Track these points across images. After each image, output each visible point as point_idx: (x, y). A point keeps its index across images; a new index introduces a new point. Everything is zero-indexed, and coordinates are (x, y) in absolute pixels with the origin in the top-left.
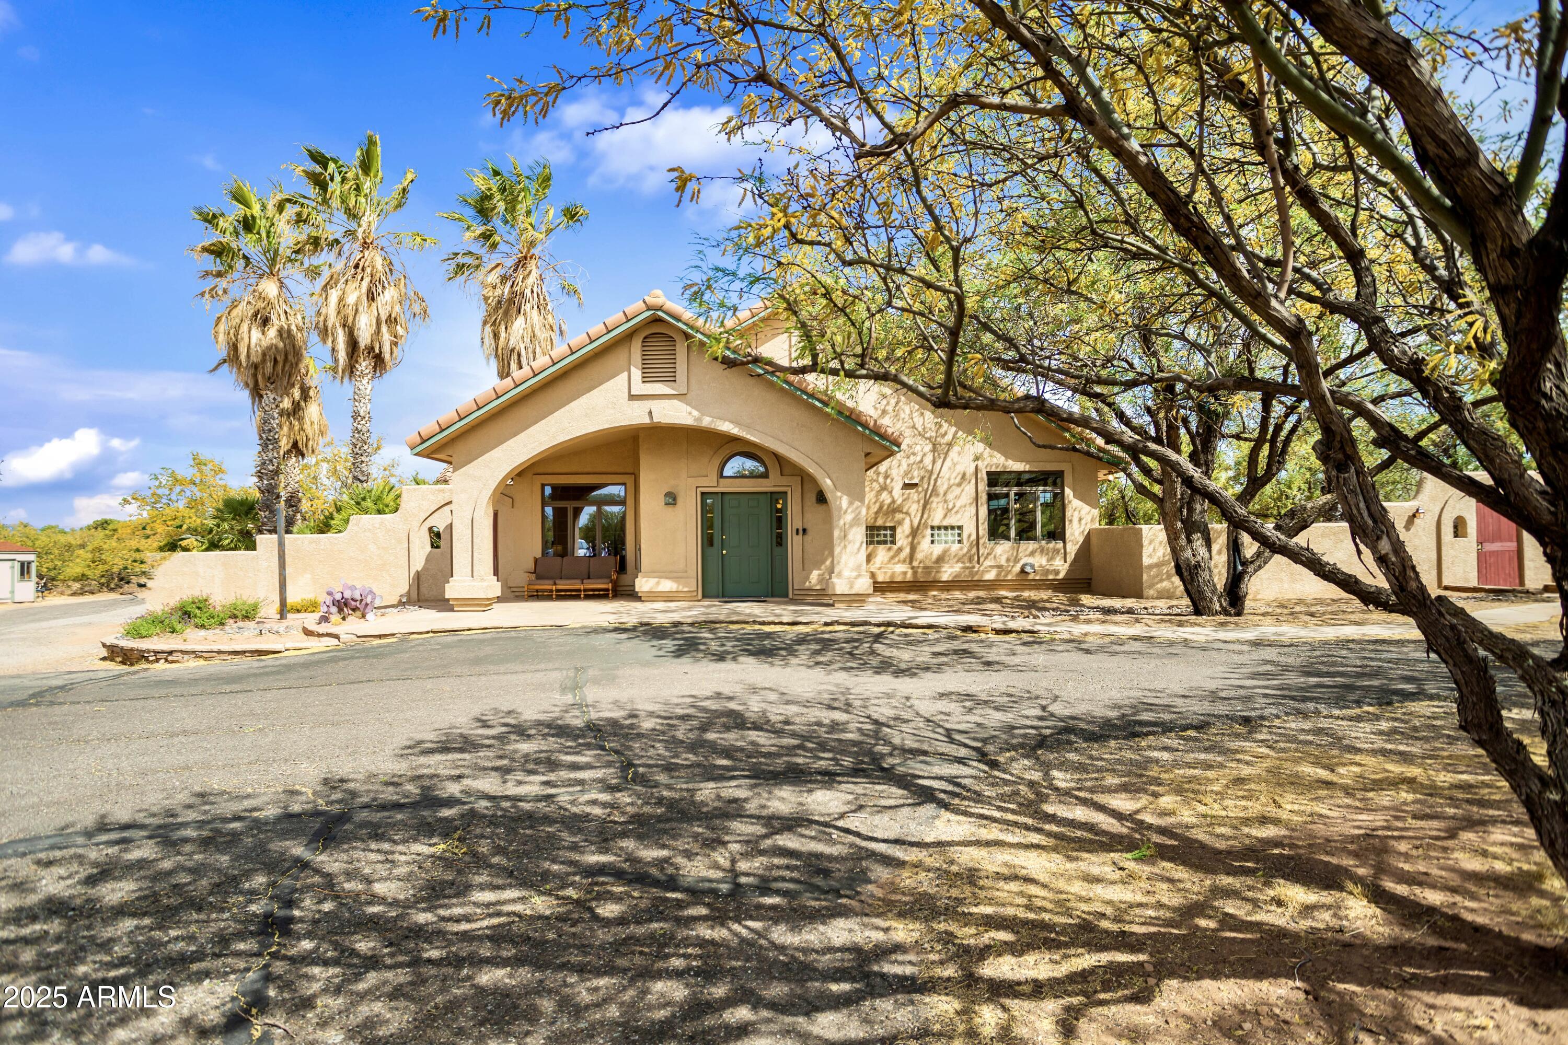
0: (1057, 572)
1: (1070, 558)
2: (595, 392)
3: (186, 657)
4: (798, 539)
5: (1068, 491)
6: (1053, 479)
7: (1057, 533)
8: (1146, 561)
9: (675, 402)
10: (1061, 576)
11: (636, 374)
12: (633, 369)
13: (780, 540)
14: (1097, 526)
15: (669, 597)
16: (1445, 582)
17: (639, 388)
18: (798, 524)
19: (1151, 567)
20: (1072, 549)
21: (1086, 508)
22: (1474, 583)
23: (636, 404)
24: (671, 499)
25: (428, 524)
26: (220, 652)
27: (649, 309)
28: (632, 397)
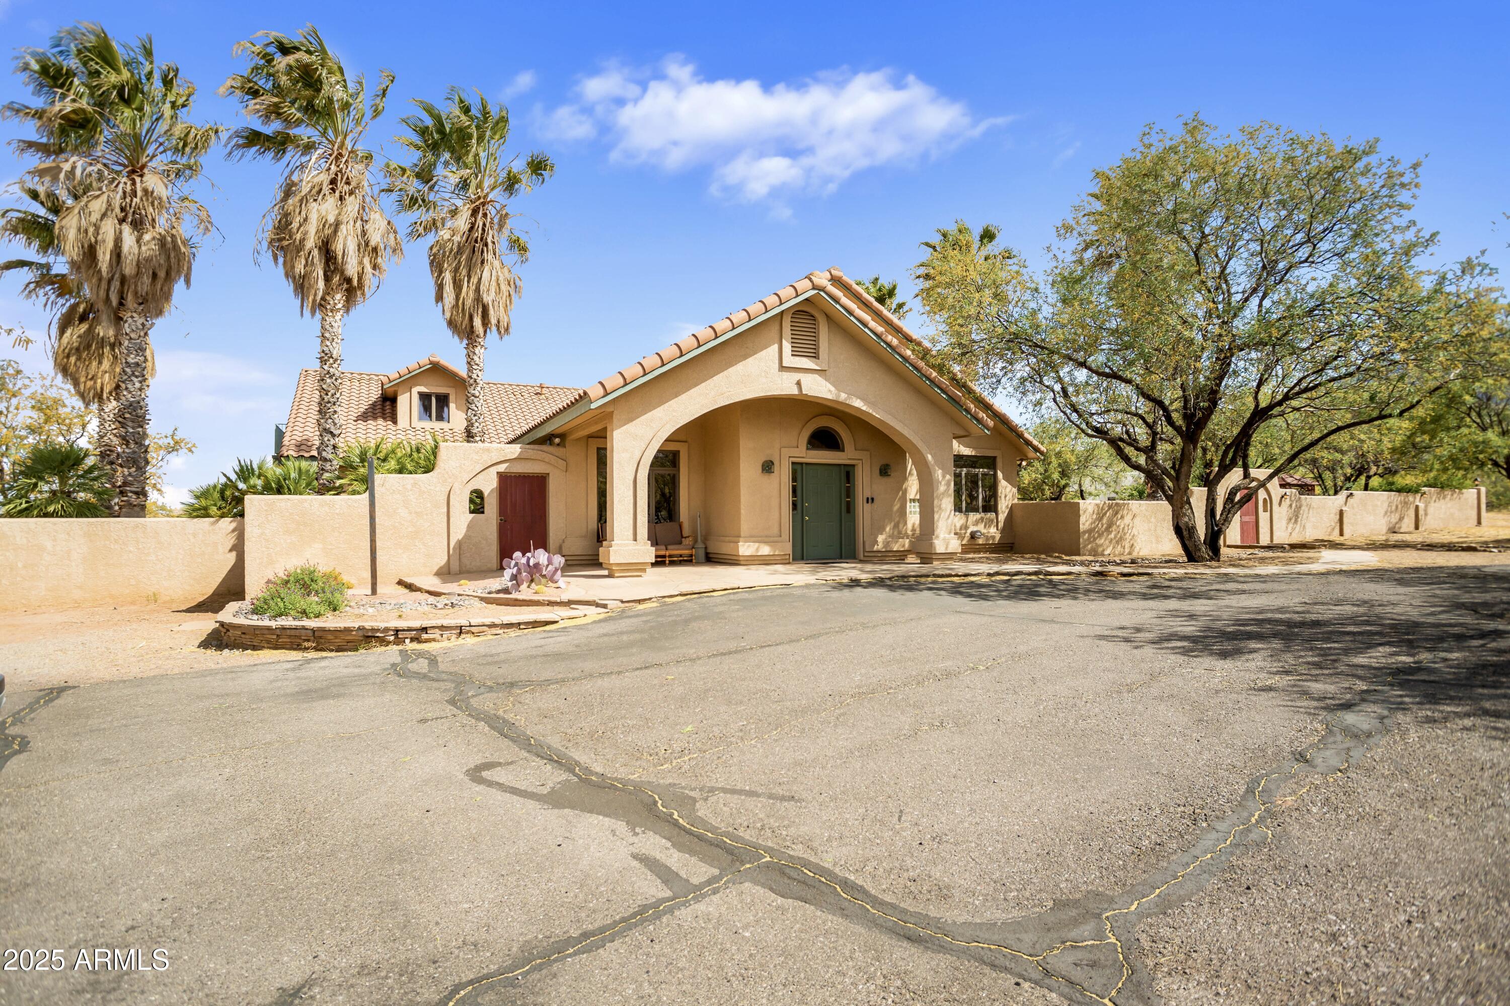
0: (993, 538)
1: (1001, 525)
2: (750, 360)
3: (446, 634)
4: (867, 507)
5: (1000, 475)
6: (990, 462)
7: (990, 506)
8: (1082, 528)
9: (816, 376)
10: (997, 541)
11: (787, 347)
12: (784, 342)
13: (850, 508)
14: (1016, 501)
15: (765, 561)
16: (1228, 543)
17: (789, 360)
18: (868, 494)
19: (1085, 532)
20: (1002, 517)
21: (1009, 487)
22: (1239, 543)
23: (786, 375)
24: (768, 467)
25: (474, 485)
26: (493, 626)
27: (814, 288)
28: (782, 368)
